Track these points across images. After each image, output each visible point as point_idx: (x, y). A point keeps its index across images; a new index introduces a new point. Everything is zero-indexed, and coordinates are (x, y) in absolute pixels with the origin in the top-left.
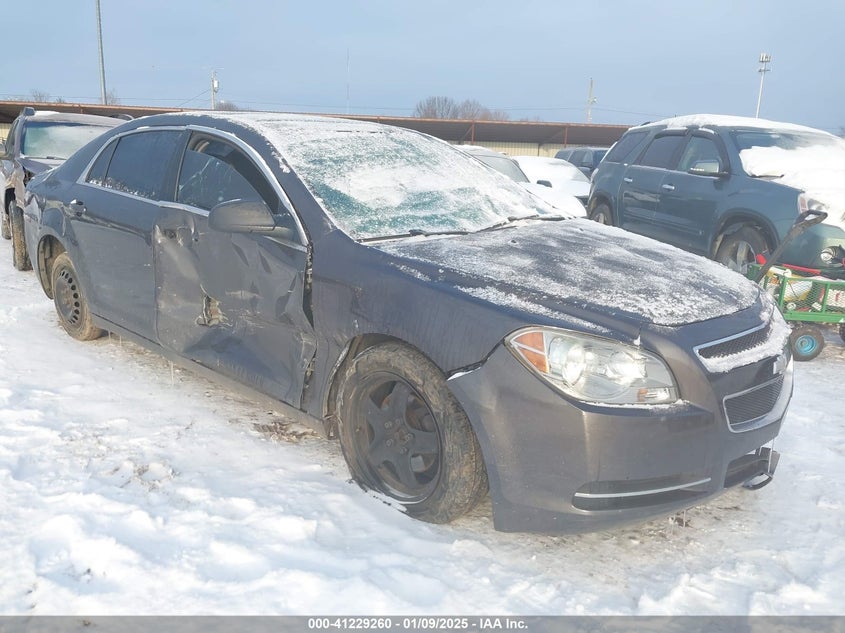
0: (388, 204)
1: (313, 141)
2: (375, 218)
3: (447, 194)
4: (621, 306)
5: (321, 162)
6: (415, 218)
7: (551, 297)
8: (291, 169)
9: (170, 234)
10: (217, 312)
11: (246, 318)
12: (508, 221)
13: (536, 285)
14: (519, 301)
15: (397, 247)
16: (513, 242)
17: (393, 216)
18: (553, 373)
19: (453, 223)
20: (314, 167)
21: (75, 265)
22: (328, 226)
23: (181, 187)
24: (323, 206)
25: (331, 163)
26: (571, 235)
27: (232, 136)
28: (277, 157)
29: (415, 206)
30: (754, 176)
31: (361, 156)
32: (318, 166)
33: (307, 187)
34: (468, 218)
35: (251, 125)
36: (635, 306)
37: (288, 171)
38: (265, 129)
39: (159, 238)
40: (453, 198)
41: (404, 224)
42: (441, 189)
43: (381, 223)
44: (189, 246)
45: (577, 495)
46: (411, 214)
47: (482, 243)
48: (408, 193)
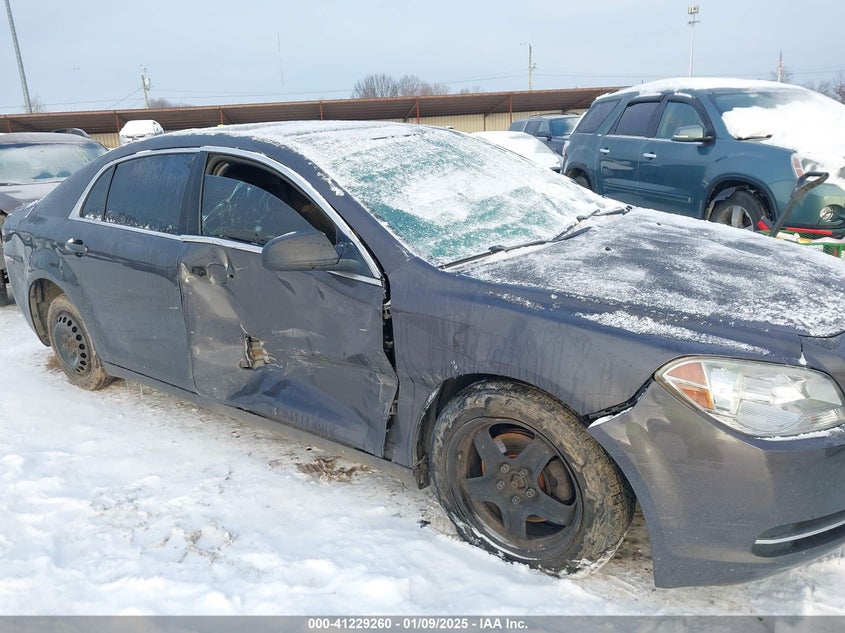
0: (455, 219)
1: (355, 154)
2: (448, 238)
3: (507, 198)
4: (769, 319)
5: (371, 178)
6: (487, 232)
7: (692, 317)
8: (344, 191)
9: (199, 271)
10: (261, 352)
11: (299, 357)
12: (577, 222)
13: (668, 303)
14: (657, 325)
15: (488, 272)
16: (607, 249)
17: (465, 232)
18: (718, 408)
19: (526, 232)
20: (366, 185)
21: (79, 309)
22: (403, 254)
23: (205, 218)
24: (390, 231)
25: (382, 179)
26: (657, 232)
27: (260, 157)
28: (324, 178)
29: (482, 218)
30: (740, 139)
31: (408, 166)
32: (370, 184)
33: (368, 210)
34: (538, 223)
35: (282, 143)
36: (783, 318)
37: (342, 194)
38: (299, 145)
39: (186, 277)
40: (514, 201)
41: (479, 241)
42: (499, 193)
43: (455, 243)
44: (224, 284)
45: (758, 542)
46: (482, 227)
47: (576, 254)
48: (471, 203)
